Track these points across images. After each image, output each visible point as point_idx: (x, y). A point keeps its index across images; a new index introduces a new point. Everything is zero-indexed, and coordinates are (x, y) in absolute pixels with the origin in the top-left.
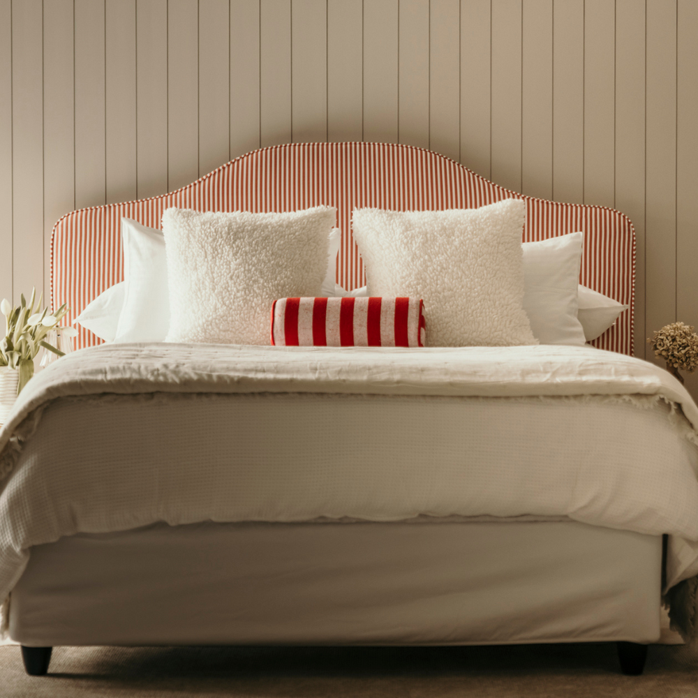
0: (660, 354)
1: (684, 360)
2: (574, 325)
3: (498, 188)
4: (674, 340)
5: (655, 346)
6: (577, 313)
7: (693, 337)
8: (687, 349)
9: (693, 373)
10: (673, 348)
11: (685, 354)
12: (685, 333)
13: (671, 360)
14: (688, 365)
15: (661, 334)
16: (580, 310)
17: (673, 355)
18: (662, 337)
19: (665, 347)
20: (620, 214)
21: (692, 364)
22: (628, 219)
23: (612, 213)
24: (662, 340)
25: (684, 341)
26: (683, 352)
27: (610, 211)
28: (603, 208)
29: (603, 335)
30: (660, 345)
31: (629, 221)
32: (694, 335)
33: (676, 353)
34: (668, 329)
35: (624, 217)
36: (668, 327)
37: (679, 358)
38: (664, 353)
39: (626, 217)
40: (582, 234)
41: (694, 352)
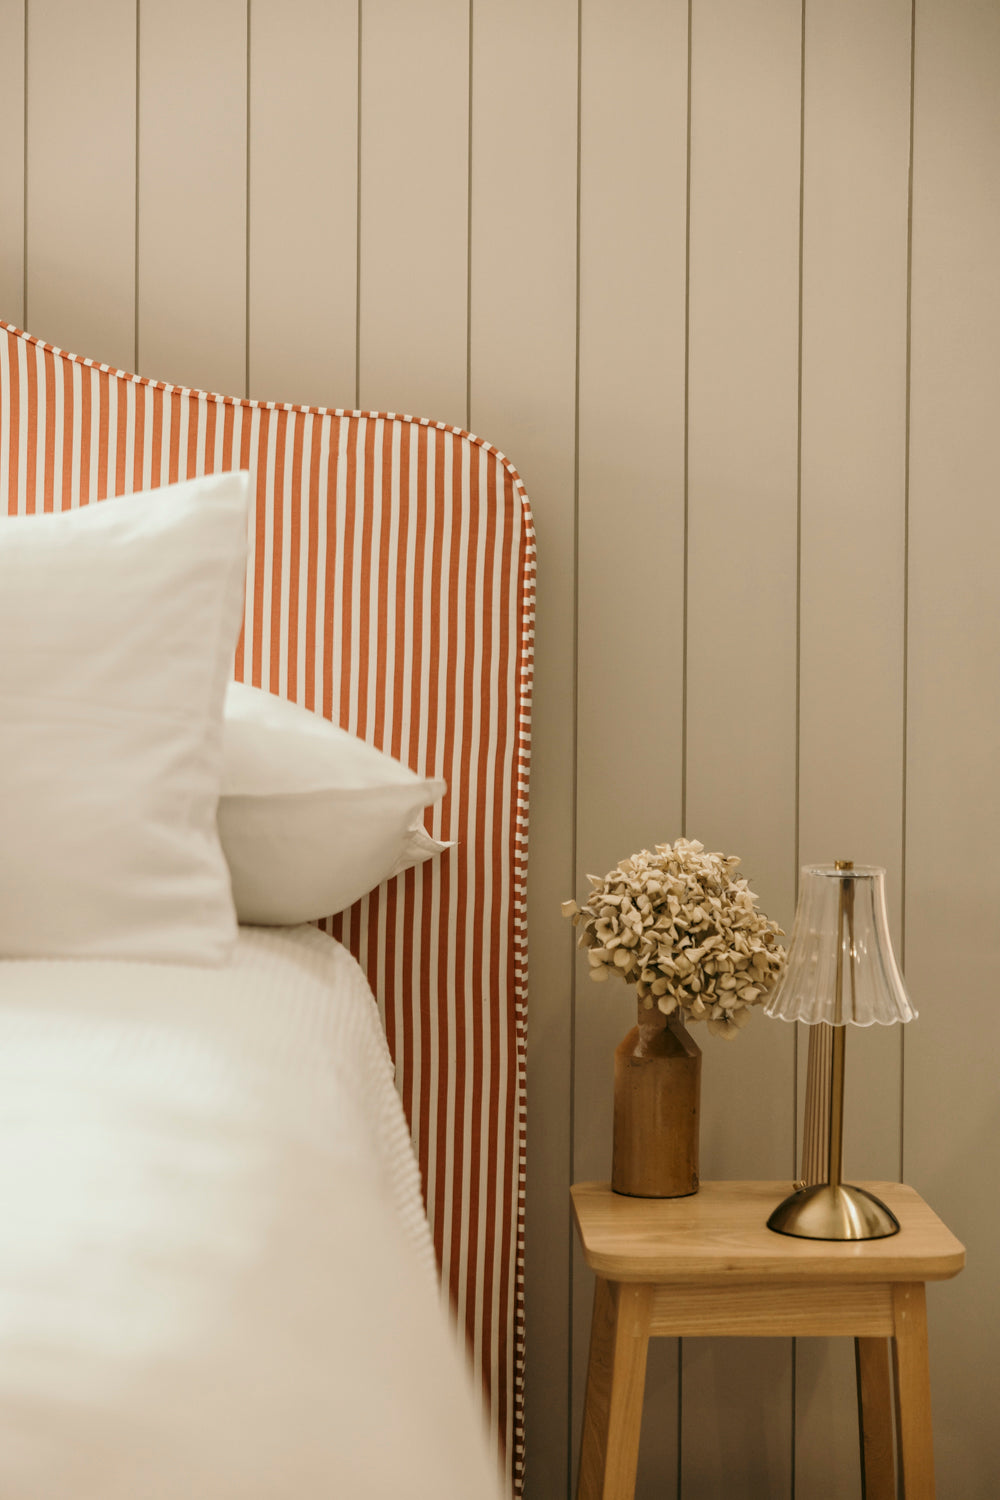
0: (608, 963)
1: (696, 985)
2: (186, 868)
3: (31, 343)
4: (660, 909)
5: (592, 930)
6: (210, 814)
7: (732, 897)
8: (708, 944)
9: (732, 1034)
10: (657, 942)
11: (702, 961)
12: (702, 881)
13: (647, 986)
14: (711, 1004)
15: (613, 887)
16: (225, 803)
17: (654, 967)
18: (614, 899)
19: (625, 938)
20: (476, 445)
21: (728, 1002)
22: (505, 462)
23: (448, 438)
24: (618, 908)
25: (698, 913)
26: (694, 954)
27: (440, 432)
28: (416, 421)
29: (374, 895)
30: (609, 926)
31: (511, 469)
32: (739, 887)
33: (665, 959)
34: (640, 868)
35: (491, 455)
36: (639, 860)
37: (677, 980)
38: (623, 960)
39: (500, 456)
40: (246, 479)
41: (736, 956)
